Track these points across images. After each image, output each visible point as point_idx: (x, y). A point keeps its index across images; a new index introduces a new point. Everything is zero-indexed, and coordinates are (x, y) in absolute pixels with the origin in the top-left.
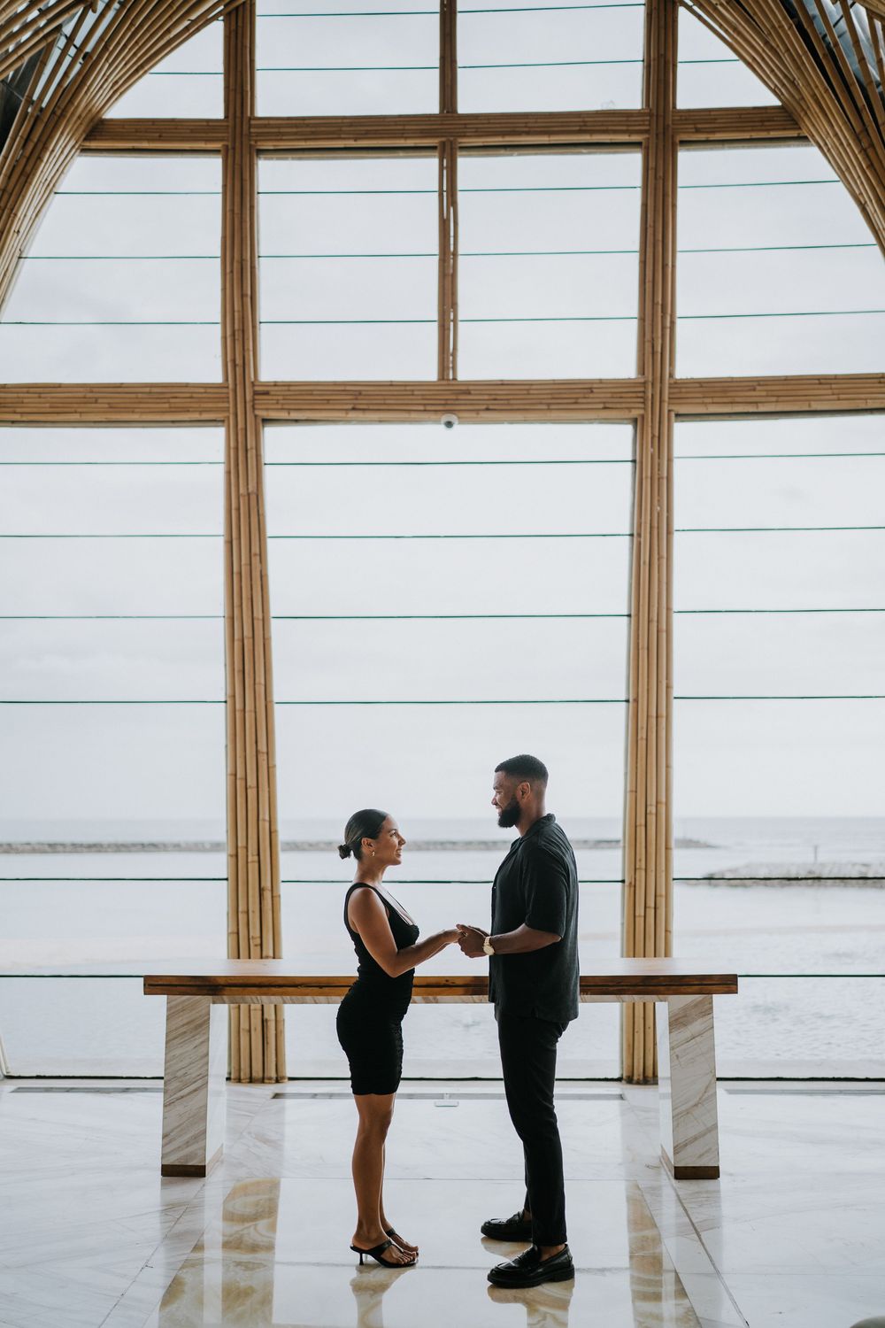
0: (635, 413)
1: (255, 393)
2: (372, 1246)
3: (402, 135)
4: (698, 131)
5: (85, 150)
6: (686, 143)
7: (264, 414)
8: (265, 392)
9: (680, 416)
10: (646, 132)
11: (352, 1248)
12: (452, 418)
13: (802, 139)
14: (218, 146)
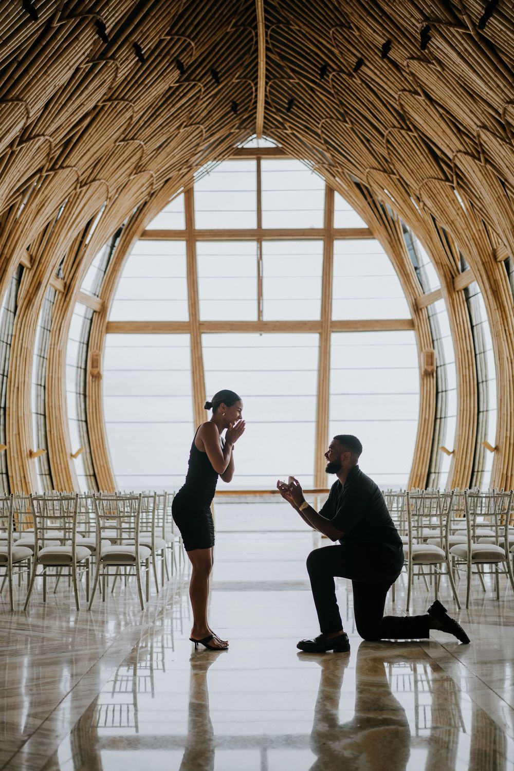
0: (320, 331)
1: (200, 324)
2: (201, 638)
3: (244, 235)
4: (341, 235)
5: (140, 240)
6: (336, 239)
7: (203, 331)
8: (202, 324)
9: (333, 332)
10: (324, 236)
11: (190, 639)
12: (261, 332)
13: (374, 238)
14: (184, 238)
